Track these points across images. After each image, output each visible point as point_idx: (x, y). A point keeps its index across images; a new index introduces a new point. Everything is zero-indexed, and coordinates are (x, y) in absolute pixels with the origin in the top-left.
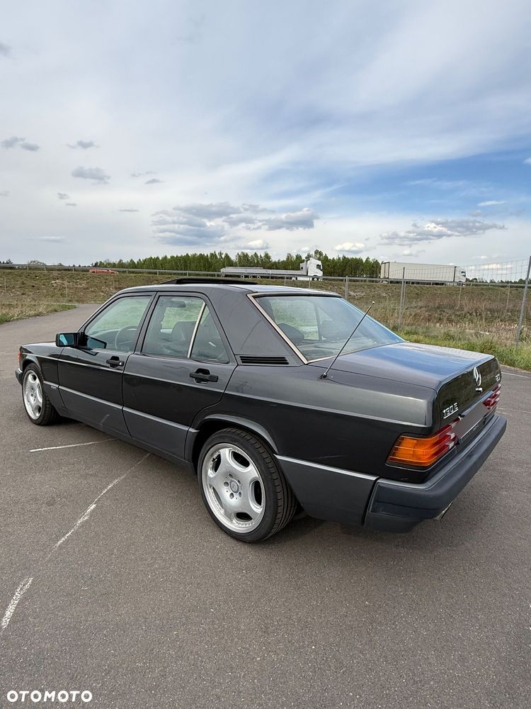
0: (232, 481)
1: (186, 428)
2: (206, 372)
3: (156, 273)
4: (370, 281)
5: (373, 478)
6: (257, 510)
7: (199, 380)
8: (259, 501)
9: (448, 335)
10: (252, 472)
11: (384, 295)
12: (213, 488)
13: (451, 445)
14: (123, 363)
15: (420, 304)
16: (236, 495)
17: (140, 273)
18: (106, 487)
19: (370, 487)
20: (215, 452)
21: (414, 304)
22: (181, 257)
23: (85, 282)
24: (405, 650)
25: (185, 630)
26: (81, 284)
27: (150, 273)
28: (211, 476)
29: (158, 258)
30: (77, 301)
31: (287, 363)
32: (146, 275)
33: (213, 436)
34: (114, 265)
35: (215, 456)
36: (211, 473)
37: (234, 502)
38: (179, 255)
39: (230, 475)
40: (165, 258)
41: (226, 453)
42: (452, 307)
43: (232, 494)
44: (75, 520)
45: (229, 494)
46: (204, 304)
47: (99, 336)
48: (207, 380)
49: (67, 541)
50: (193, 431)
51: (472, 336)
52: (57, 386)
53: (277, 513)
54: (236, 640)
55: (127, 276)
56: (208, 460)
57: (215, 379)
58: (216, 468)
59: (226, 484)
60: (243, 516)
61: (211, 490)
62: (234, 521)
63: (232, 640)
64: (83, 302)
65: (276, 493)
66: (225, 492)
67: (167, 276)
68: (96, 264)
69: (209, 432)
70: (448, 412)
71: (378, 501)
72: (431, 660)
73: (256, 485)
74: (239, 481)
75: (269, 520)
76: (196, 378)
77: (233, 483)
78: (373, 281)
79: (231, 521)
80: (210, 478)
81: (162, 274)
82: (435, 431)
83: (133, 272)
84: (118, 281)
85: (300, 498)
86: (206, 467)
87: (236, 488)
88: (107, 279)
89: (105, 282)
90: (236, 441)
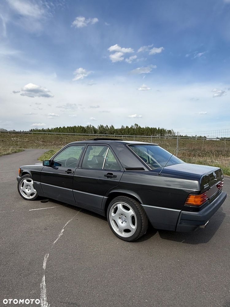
0: (122, 217)
1: (102, 196)
2: (111, 174)
3: (61, 134)
4: (161, 138)
5: (180, 211)
6: (134, 227)
7: (108, 177)
8: (134, 224)
9: (199, 162)
10: (131, 212)
11: (168, 144)
12: (114, 220)
13: (207, 199)
14: (73, 172)
15: (185, 148)
16: (124, 222)
17: (52, 134)
18: (66, 223)
19: (179, 214)
20: (115, 206)
21: (182, 148)
23: (27, 138)
24: (194, 274)
25: (112, 269)
26: (25, 140)
28: (113, 215)
29: (60, 127)
30: (24, 147)
31: (145, 170)
32: (56, 135)
33: (114, 199)
34: (40, 131)
35: (115, 207)
36: (113, 214)
37: (123, 225)
39: (122, 214)
40: (64, 127)
41: (120, 206)
42: (200, 150)
43: (122, 222)
44: (58, 235)
45: (121, 222)
46: (108, 148)
48: (112, 177)
49: (57, 242)
50: (106, 197)
51: (210, 163)
52: (40, 183)
53: (142, 228)
54: (132, 272)
55: (47, 136)
56: (112, 209)
57: (115, 176)
58: (115, 212)
59: (120, 218)
60: (127, 231)
61: (113, 222)
62: (123, 233)
63: (131, 272)
64: (27, 148)
65: (141, 220)
66: (119, 222)
68: (31, 130)
69: (112, 198)
70: (206, 186)
71: (181, 219)
72: (204, 277)
73: (133, 217)
74: (125, 217)
75: (138, 231)
76: (107, 177)
77: (122, 218)
78: (162, 138)
79: (122, 233)
80: (112, 216)
81: (64, 134)
82: (201, 192)
83: (50, 134)
84: (43, 138)
85: (151, 221)
86: (111, 212)
87: (124, 219)
88: (38, 137)
89: (37, 139)
90: (124, 200)
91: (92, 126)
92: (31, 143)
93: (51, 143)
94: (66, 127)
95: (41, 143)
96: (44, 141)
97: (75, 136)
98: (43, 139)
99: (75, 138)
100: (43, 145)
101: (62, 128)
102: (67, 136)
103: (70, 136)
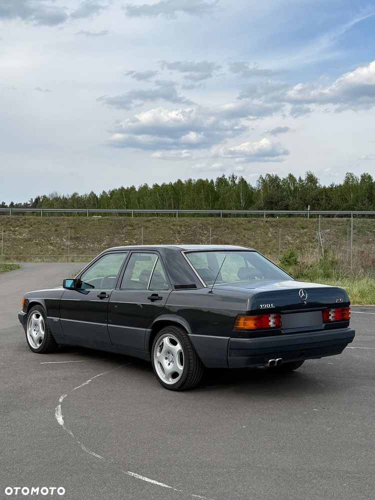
1: (145, 330)
2: (156, 295)
3: (129, 215)
5: (228, 338)
6: (181, 368)
7: (153, 300)
8: (182, 364)
10: (179, 347)
12: (160, 364)
14: (109, 296)
16: (171, 364)
18: (96, 376)
19: (227, 342)
20: (160, 341)
22: (171, 185)
26: (21, 234)
27: (121, 214)
31: (196, 288)
33: (160, 332)
35: (160, 344)
36: (158, 353)
37: (169, 368)
38: (167, 183)
39: (169, 353)
40: (145, 188)
41: (166, 341)
43: (169, 364)
45: (167, 364)
46: (157, 257)
47: (91, 282)
48: (157, 300)
50: (149, 330)
52: (59, 319)
55: (86, 220)
56: (157, 347)
57: (161, 298)
58: (161, 350)
59: (166, 358)
60: (174, 375)
62: (170, 380)
65: (189, 356)
66: (165, 363)
67: (146, 219)
68: (37, 200)
69: (159, 329)
71: (231, 349)
73: (181, 354)
74: (172, 355)
75: (186, 371)
76: (151, 299)
77: (169, 357)
80: (158, 357)
81: (139, 215)
84: (75, 228)
85: (201, 356)
86: (156, 350)
87: (171, 359)
88: (58, 226)
89: (56, 231)
90: (171, 331)
91: (237, 182)
92: (37, 244)
93: (100, 241)
94: (151, 186)
95: (69, 243)
96: (76, 238)
97: (173, 219)
98: (73, 231)
99: (174, 225)
100: (75, 249)
101: (137, 190)
102: (148, 221)
103: (159, 219)
